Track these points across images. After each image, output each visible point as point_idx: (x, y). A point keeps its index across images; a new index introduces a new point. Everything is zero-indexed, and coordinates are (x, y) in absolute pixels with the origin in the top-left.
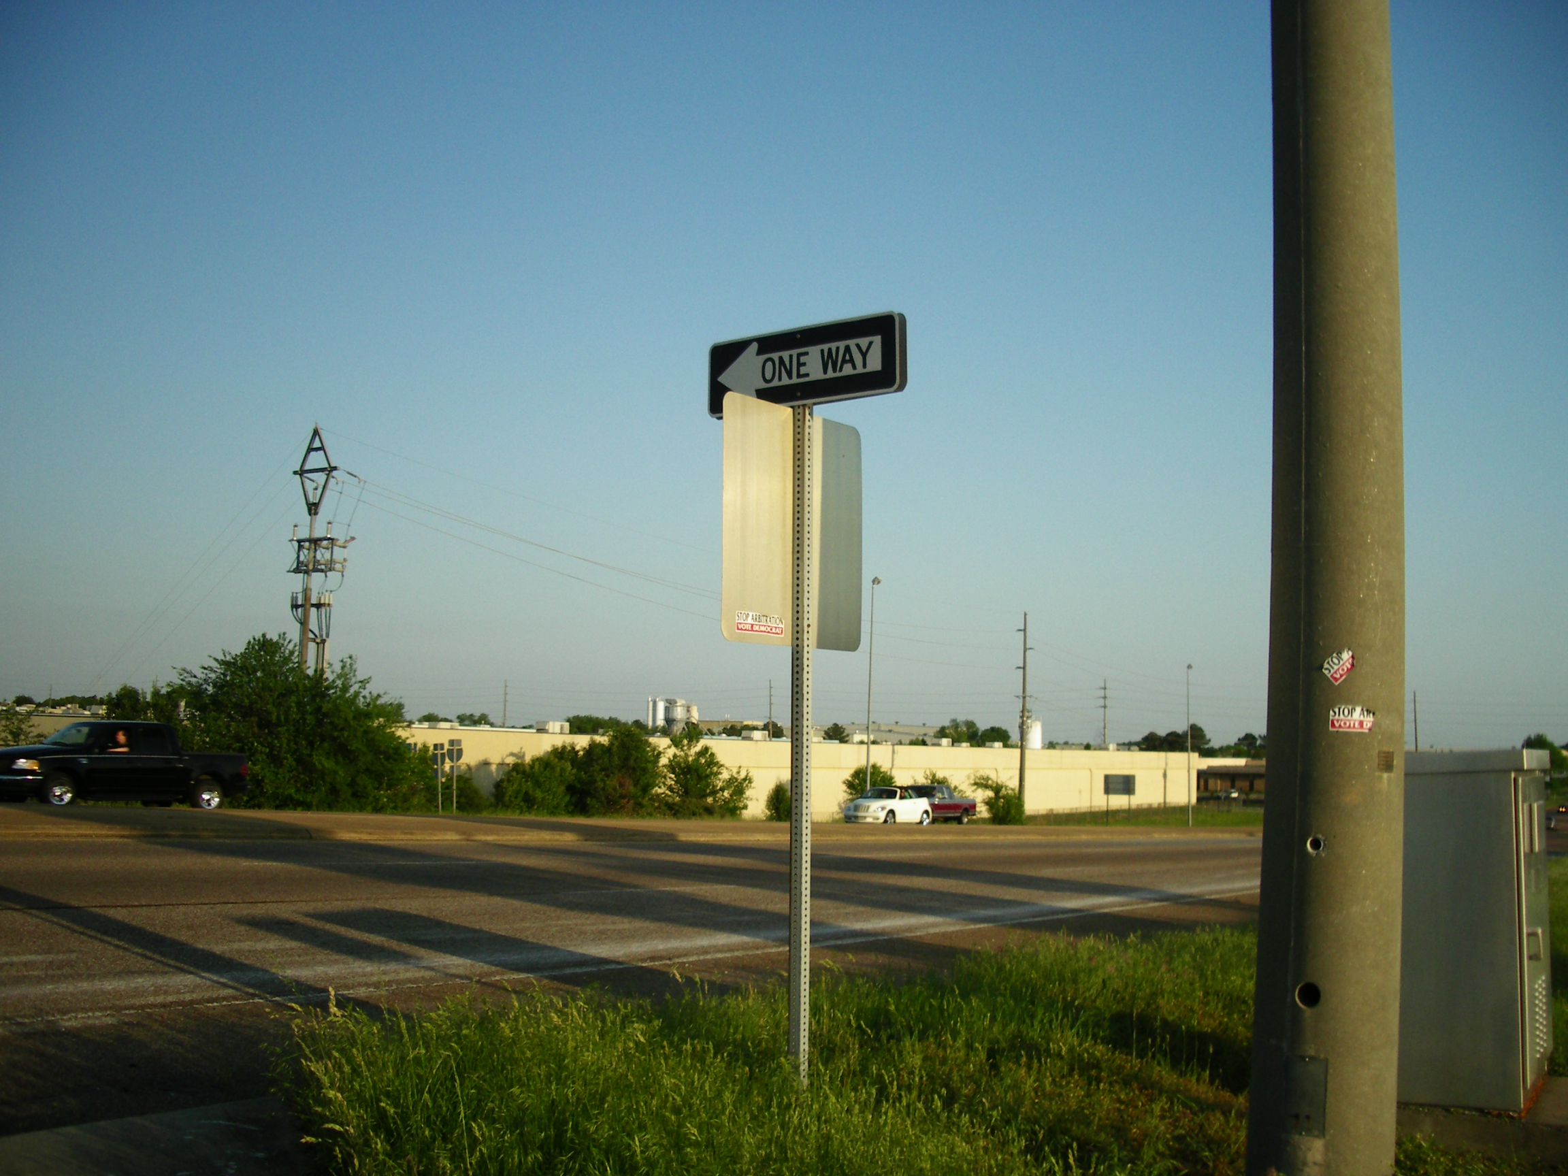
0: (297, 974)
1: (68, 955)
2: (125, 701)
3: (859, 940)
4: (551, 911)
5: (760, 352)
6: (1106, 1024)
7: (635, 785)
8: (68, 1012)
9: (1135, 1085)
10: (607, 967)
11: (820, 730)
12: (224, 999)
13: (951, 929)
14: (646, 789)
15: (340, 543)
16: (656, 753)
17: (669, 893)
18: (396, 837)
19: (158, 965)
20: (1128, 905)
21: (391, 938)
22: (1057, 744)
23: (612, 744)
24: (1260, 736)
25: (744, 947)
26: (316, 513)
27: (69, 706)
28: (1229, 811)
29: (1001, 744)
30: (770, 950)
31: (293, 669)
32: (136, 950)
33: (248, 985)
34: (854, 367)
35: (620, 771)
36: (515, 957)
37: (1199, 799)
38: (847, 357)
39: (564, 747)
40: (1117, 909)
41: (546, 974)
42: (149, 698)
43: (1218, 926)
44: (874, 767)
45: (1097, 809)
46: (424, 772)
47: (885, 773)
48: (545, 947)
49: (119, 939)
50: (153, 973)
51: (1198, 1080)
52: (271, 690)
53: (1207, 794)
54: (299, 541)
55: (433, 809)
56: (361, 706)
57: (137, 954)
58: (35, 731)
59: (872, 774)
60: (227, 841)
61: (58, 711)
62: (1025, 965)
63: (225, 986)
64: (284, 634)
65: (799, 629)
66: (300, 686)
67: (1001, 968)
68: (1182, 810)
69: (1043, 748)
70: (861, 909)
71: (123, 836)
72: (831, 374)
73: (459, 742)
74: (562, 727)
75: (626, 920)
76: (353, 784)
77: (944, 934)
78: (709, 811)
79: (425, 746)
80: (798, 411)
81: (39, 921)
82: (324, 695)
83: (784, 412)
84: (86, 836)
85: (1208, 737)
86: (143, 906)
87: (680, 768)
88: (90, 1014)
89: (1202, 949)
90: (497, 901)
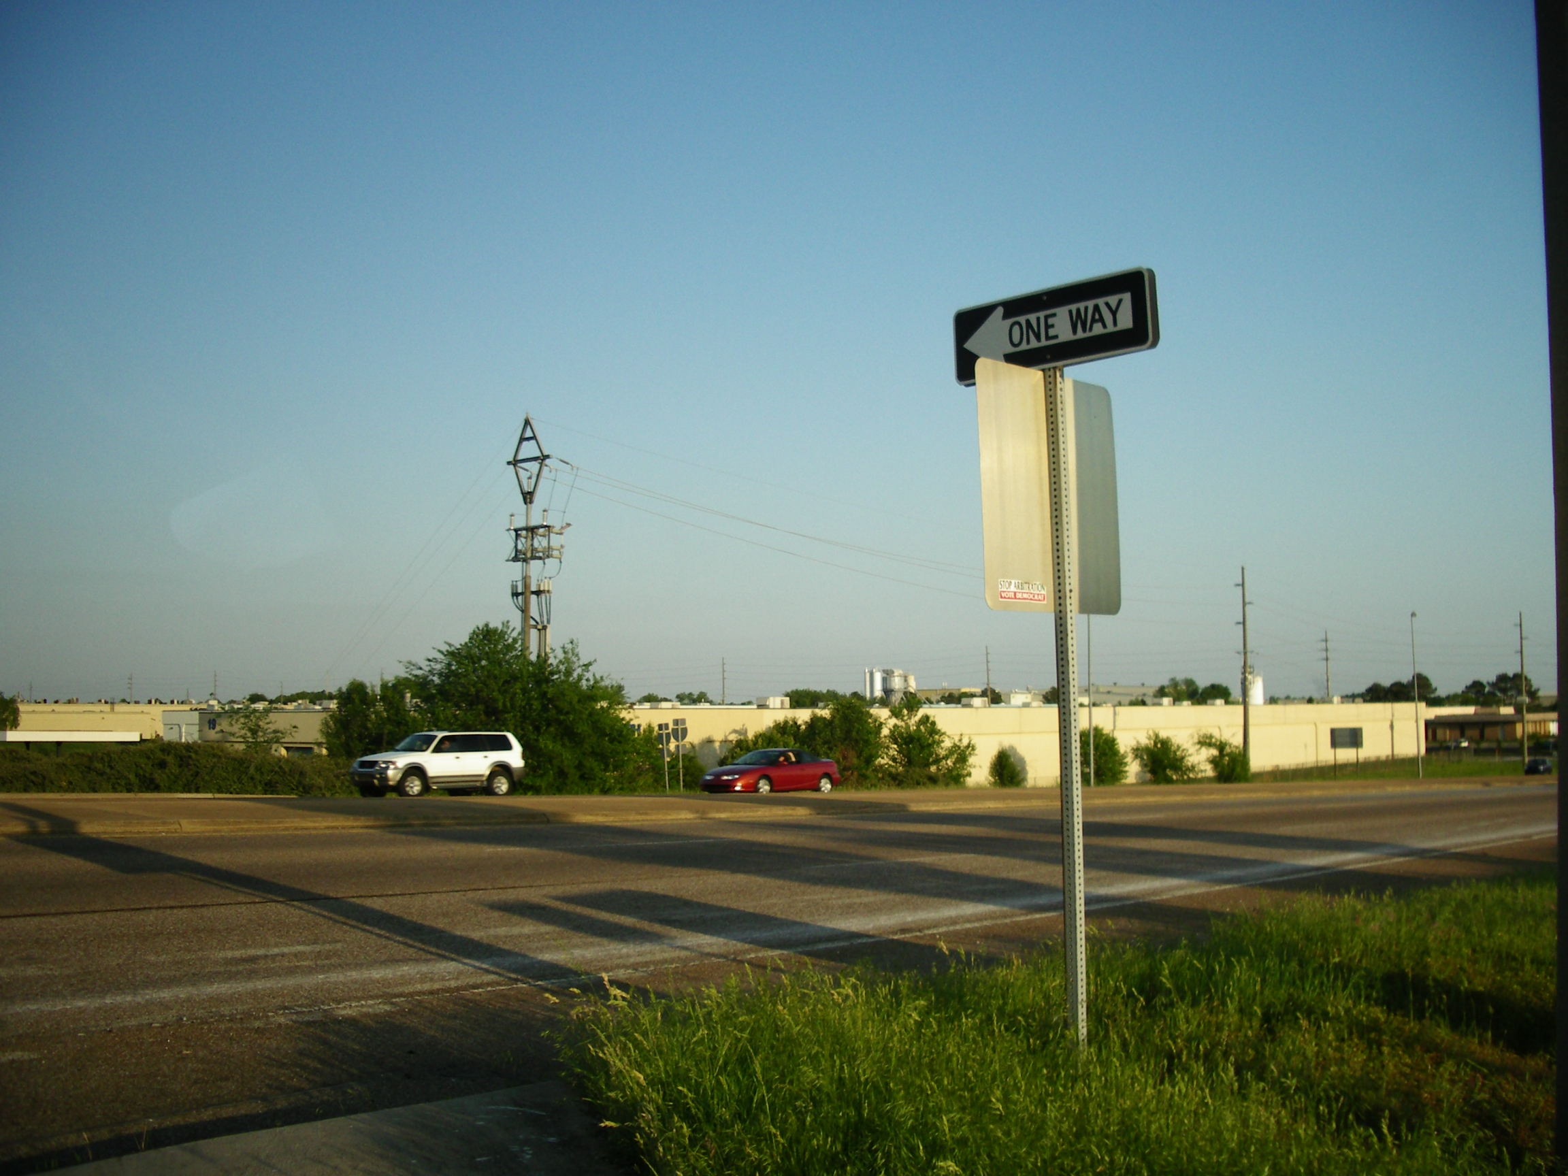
0: (555, 958)
1: (333, 945)
2: (354, 696)
3: (1105, 905)
4: (795, 886)
5: (1006, 316)
6: (1378, 985)
7: (858, 757)
8: (343, 1000)
9: (1418, 1048)
10: (860, 941)
11: (1038, 694)
12: (488, 984)
13: (1196, 891)
14: (869, 760)
15: (556, 529)
16: (877, 723)
17: (911, 865)
18: (631, 818)
19: (421, 952)
20: (1371, 861)
21: (642, 918)
22: (1278, 699)
23: (833, 717)
24: (1488, 683)
25: (991, 916)
26: (531, 502)
27: (300, 702)
28: (1459, 761)
29: (1223, 701)
30: (1018, 919)
31: (517, 657)
32: (398, 938)
33: (509, 970)
34: (1105, 326)
35: (842, 744)
36: (765, 935)
37: (1427, 750)
38: (1097, 317)
39: (786, 722)
40: (1361, 866)
41: (800, 950)
42: (378, 691)
43: (1474, 881)
44: (1096, 729)
45: (1323, 764)
46: (648, 752)
47: (1107, 735)
48: (795, 923)
49: (380, 928)
50: (416, 960)
51: (1480, 1043)
52: (495, 677)
53: (1436, 745)
54: (516, 530)
55: (660, 789)
56: (585, 687)
57: (399, 942)
58: (272, 727)
59: (1095, 736)
60: (468, 828)
61: (290, 706)
62: (1285, 926)
63: (487, 971)
64: (508, 622)
65: (1061, 594)
66: (525, 673)
67: (1260, 930)
68: (1411, 762)
69: (1265, 703)
70: (1103, 874)
71: (367, 827)
72: (1080, 334)
73: (683, 721)
74: (782, 703)
75: (871, 893)
76: (580, 766)
77: (1190, 897)
78: (933, 780)
79: (649, 726)
80: (1048, 373)
81: (302, 912)
82: (547, 681)
83: (1034, 376)
84: (333, 828)
85: (1434, 685)
86: (397, 895)
87: (902, 738)
88: (363, 1002)
89: (1462, 904)
90: (741, 878)
